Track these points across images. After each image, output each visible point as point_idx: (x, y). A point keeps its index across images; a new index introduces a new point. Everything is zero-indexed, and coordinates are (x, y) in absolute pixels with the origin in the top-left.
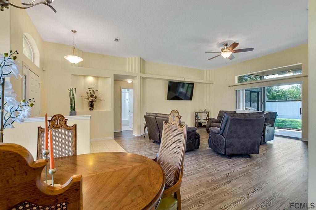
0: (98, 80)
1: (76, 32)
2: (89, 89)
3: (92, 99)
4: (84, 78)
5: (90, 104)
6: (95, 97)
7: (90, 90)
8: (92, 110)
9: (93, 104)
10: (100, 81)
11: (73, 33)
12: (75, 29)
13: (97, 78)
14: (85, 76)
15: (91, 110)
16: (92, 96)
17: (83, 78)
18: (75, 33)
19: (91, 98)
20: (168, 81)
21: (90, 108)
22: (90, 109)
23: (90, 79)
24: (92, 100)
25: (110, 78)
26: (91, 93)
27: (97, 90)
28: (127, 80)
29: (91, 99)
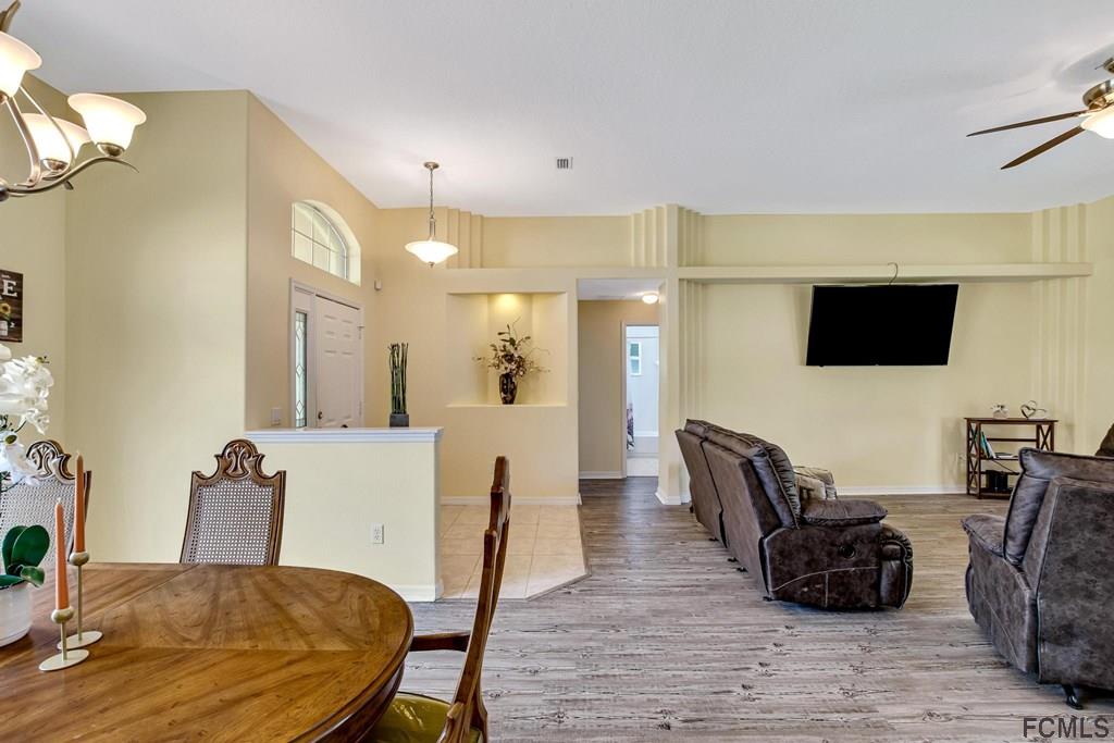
0: (531, 302)
1: (436, 166)
2: (500, 334)
3: (510, 366)
4: (490, 302)
5: (503, 384)
6: (521, 363)
7: (502, 337)
8: (511, 402)
9: (512, 383)
10: (538, 305)
11: (428, 170)
12: (432, 160)
13: (528, 296)
14: (491, 295)
15: (506, 401)
16: (509, 358)
17: (484, 299)
18: (435, 170)
19: (507, 365)
20: (811, 285)
21: (503, 395)
22: (504, 398)
23: (508, 304)
24: (508, 371)
25: (566, 296)
26: (504, 346)
27: (529, 338)
28: (641, 294)
29: (506, 368)
